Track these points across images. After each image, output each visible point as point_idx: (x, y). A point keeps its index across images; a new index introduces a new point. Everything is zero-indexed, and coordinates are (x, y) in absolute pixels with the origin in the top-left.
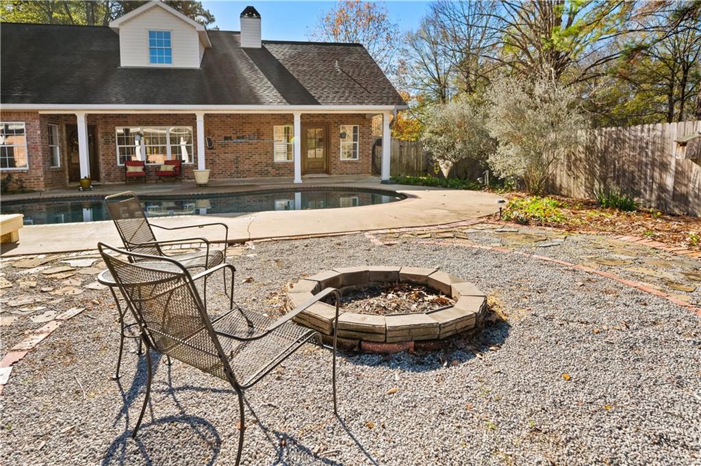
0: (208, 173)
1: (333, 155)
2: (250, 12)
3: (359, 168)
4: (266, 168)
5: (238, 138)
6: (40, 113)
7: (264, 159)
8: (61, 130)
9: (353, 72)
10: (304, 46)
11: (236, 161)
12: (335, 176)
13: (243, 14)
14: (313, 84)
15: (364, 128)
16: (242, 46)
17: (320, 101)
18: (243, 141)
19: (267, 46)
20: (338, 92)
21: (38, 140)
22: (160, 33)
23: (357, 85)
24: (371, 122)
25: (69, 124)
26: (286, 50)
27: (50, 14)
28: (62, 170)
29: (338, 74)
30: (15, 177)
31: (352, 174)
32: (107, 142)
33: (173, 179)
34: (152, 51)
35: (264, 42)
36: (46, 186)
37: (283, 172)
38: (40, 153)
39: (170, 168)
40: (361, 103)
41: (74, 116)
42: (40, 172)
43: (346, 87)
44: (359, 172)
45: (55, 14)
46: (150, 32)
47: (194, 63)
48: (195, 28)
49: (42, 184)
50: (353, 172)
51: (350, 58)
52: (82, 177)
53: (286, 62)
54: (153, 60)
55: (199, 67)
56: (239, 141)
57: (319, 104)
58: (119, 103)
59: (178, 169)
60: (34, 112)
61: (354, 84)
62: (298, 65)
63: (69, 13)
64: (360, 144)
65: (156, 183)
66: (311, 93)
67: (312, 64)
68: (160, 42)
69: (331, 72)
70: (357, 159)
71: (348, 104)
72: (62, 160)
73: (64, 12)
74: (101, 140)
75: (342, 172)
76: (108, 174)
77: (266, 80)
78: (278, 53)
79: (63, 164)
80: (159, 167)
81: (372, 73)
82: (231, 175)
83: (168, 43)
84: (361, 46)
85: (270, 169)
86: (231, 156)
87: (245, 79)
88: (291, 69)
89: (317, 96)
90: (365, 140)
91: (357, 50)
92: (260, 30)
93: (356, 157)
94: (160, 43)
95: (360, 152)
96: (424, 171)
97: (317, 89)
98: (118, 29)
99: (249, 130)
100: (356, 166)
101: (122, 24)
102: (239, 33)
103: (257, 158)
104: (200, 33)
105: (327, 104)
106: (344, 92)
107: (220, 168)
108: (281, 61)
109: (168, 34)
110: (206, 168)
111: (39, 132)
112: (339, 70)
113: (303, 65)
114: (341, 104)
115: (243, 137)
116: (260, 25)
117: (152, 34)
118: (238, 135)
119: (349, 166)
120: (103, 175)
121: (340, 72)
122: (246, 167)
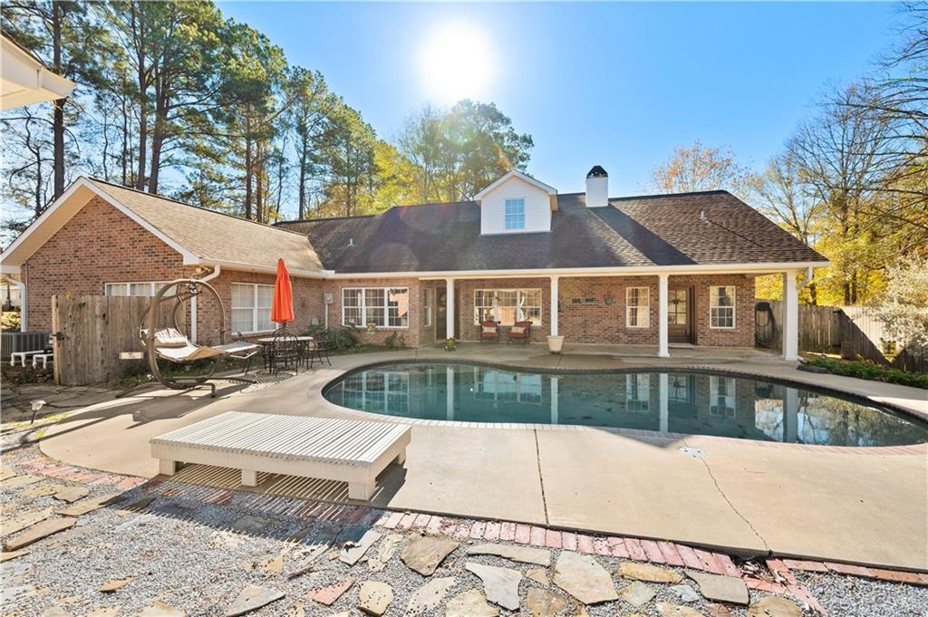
0: (562, 340)
1: (700, 321)
2: (598, 172)
3: (737, 339)
4: (617, 334)
5: (587, 300)
6: (420, 279)
7: (614, 323)
8: (433, 293)
9: (728, 222)
10: (656, 200)
11: (585, 324)
12: (702, 346)
13: (589, 174)
14: (679, 239)
15: (744, 290)
16: (588, 206)
17: (695, 260)
18: (593, 303)
19: (613, 204)
20: (716, 248)
21: (417, 303)
22: (515, 201)
23: (738, 238)
24: (754, 283)
25: (440, 287)
26: (635, 205)
27: (426, 198)
28: (431, 329)
29: (708, 226)
30: (399, 334)
31: (726, 346)
32: (467, 304)
33: (523, 341)
34: (508, 218)
35: (610, 200)
36: (420, 343)
37: (636, 339)
38: (418, 314)
39: (520, 330)
40: (755, 261)
41: (444, 282)
42: (416, 332)
43: (725, 241)
44: (736, 343)
45: (429, 199)
46: (507, 201)
47: (545, 226)
48: (547, 192)
49: (417, 342)
50: (727, 343)
51: (717, 207)
52: (448, 338)
53: (639, 218)
54: (508, 227)
55: (549, 229)
56: (588, 303)
57: (694, 263)
58: (482, 269)
59: (527, 332)
60: (415, 279)
61: (734, 237)
62: (654, 220)
63: (438, 196)
64: (737, 310)
65: (508, 344)
66: (681, 250)
67: (670, 217)
68: (515, 208)
69: (697, 226)
70: (734, 327)
71: (734, 262)
72: (433, 320)
73: (435, 195)
74: (462, 302)
75: (712, 343)
76: (466, 333)
77: (621, 238)
78: (628, 210)
79: (433, 324)
80: (510, 328)
81: (754, 222)
82: (578, 339)
83: (522, 210)
84: (726, 192)
85: (621, 335)
86: (579, 320)
87: (599, 239)
88: (647, 224)
89: (689, 254)
90: (744, 305)
91: (722, 198)
92: (607, 189)
93: (731, 326)
94: (515, 210)
95: (737, 319)
96: (834, 346)
97: (686, 246)
98: (480, 202)
99: (599, 293)
100: (732, 336)
101: (483, 197)
102: (584, 194)
103: (606, 323)
104: (551, 197)
105: (705, 263)
106: (724, 248)
107: (568, 331)
108: (633, 218)
109: (522, 201)
110: (559, 335)
111: (418, 296)
112: (707, 222)
113: (660, 220)
114: (724, 262)
115: (592, 300)
116: (607, 183)
117: (508, 202)
118: (587, 297)
119: (721, 335)
120: (462, 334)
121: (710, 224)
122: (595, 331)
